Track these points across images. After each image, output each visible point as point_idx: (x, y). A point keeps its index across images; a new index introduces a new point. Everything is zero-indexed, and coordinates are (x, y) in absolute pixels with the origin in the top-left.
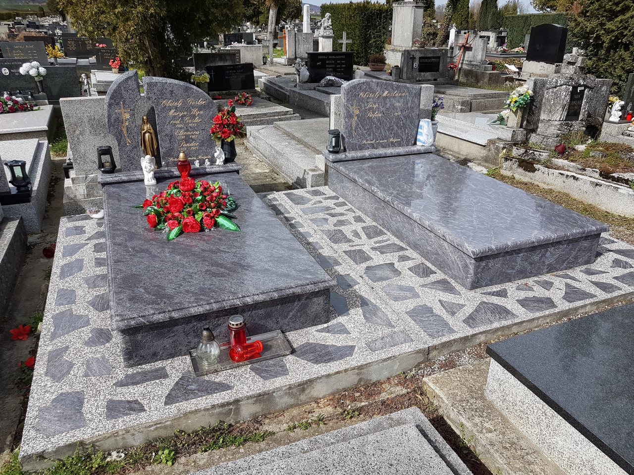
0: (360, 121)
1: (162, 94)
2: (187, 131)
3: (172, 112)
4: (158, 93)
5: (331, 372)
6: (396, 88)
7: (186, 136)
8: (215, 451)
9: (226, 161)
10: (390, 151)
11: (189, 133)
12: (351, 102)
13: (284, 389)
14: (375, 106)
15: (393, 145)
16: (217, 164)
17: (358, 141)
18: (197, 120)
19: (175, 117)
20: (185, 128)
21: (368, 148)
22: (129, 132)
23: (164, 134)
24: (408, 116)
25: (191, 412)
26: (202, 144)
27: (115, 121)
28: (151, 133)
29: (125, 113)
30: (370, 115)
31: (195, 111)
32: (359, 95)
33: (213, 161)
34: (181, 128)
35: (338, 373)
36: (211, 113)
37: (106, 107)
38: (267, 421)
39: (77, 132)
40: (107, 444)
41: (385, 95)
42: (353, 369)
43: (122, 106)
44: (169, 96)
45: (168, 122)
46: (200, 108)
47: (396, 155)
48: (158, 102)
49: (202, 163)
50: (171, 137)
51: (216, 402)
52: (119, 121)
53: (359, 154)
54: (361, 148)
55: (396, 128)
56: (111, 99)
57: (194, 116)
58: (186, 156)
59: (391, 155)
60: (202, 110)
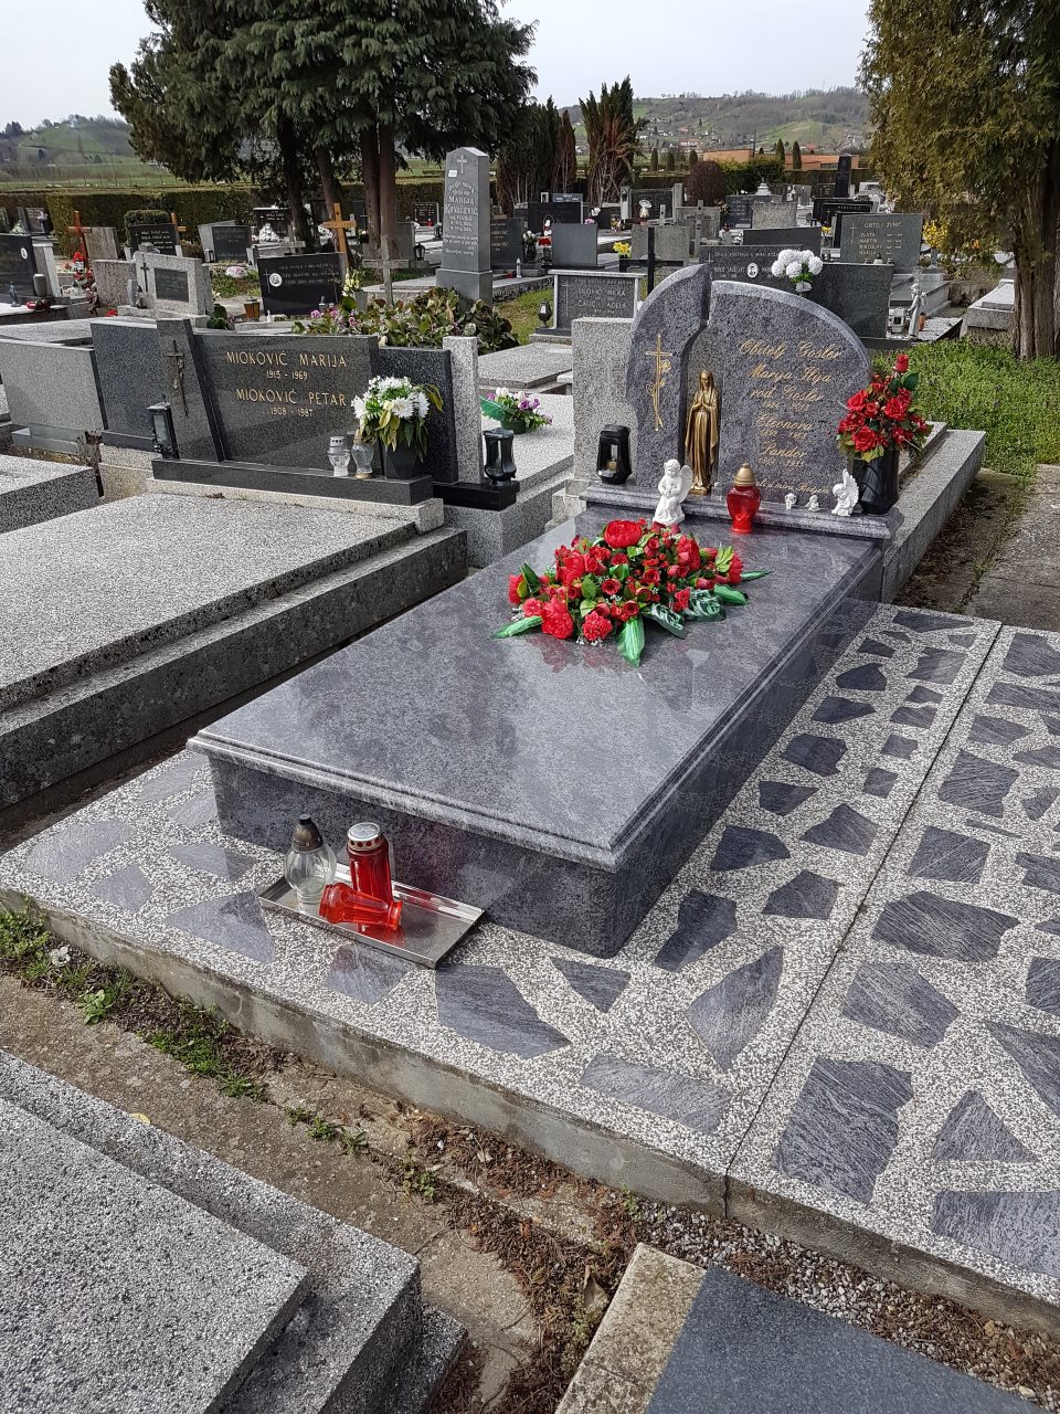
2: (786, 419)
3: (759, 372)
4: (736, 321)
5: (439, 1058)
7: (782, 431)
8: (157, 1052)
11: (788, 425)
13: (334, 1025)
16: (834, 512)
18: (812, 397)
19: (763, 381)
20: (782, 412)
22: (663, 403)
23: (732, 418)
26: (814, 457)
27: (641, 375)
29: (662, 358)
31: (810, 373)
34: (771, 411)
36: (851, 382)
37: (628, 342)
38: (293, 1070)
39: (591, 390)
43: (659, 343)
44: (758, 328)
45: (747, 391)
46: (827, 367)
48: (733, 343)
50: (747, 425)
52: (648, 375)
56: (641, 325)
57: (807, 386)
58: (753, 475)
60: (827, 372)
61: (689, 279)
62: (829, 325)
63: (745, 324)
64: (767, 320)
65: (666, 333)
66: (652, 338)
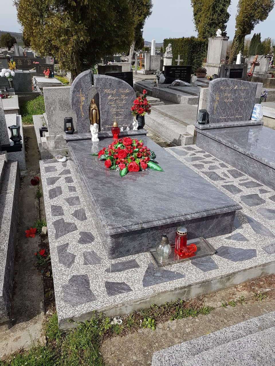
0: (219, 104)
1: (105, 85)
2: (118, 109)
3: (110, 97)
4: (102, 85)
5: (247, 268)
6: (243, 84)
7: (117, 112)
8: (179, 320)
9: (139, 128)
10: (236, 123)
11: (118, 110)
12: (215, 93)
13: (218, 278)
14: (229, 95)
15: (237, 119)
16: (134, 129)
17: (217, 117)
18: (124, 102)
19: (111, 100)
20: (117, 107)
21: (223, 121)
22: (84, 109)
23: (104, 111)
24: (248, 102)
25: (162, 293)
26: (126, 117)
27: (76, 102)
28: (96, 110)
29: (82, 97)
30: (226, 100)
31: (123, 97)
32: (220, 88)
33: (131, 128)
34: (114, 107)
35: (251, 268)
36: (132, 98)
37: (71, 93)
38: (206, 299)
39: (52, 109)
40: (110, 313)
41: (235, 88)
42: (260, 266)
43: (81, 93)
44: (108, 86)
45: (107, 103)
46: (126, 95)
47: (240, 126)
48: (102, 91)
49: (125, 128)
50: (108, 112)
51: (177, 286)
52: (78, 102)
53: (218, 125)
54: (218, 121)
55: (240, 109)
56: (75, 88)
57: (122, 100)
58: (117, 124)
59: (237, 126)
64: (111, 84)
65: (82, 89)
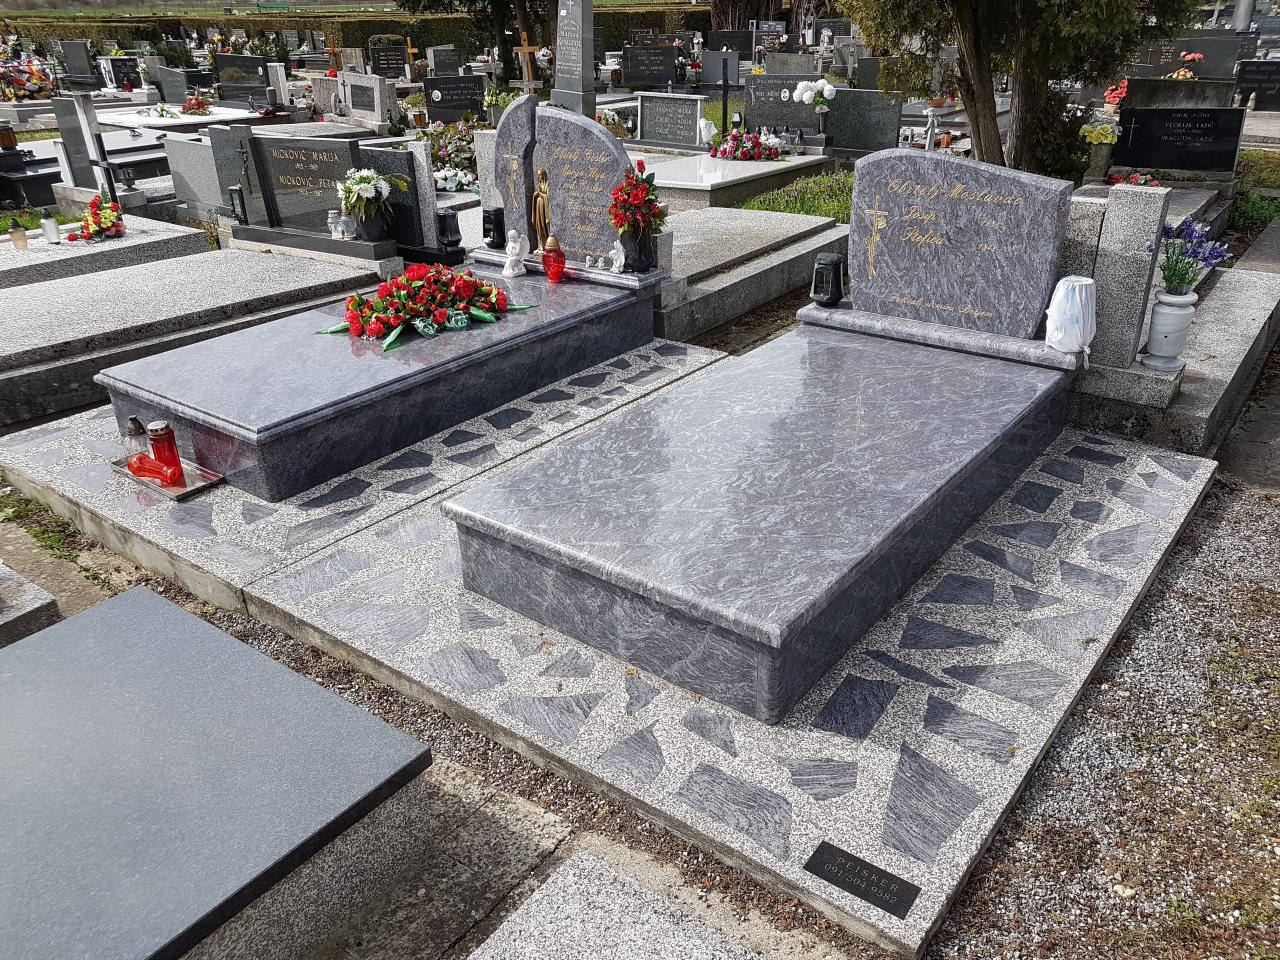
0: (886, 246)
2: (584, 203)
3: (566, 169)
4: (550, 135)
6: (987, 179)
7: (582, 212)
11: (585, 208)
12: (867, 199)
14: (926, 218)
15: (971, 323)
16: (611, 269)
17: (881, 293)
18: (596, 188)
19: (568, 177)
20: (581, 199)
21: (905, 315)
22: (517, 191)
24: (1019, 258)
27: (502, 171)
28: (543, 198)
29: (513, 159)
30: (915, 236)
31: (594, 173)
32: (887, 184)
34: (576, 198)
37: (494, 148)
41: (954, 193)
43: (510, 149)
44: (562, 140)
45: (560, 183)
48: (550, 150)
49: (594, 264)
50: (563, 209)
52: (506, 171)
54: (887, 310)
55: (981, 282)
57: (592, 181)
60: (603, 172)
61: (522, 105)
62: (600, 139)
63: (555, 137)
64: (566, 134)
65: (513, 142)
66: (506, 145)
